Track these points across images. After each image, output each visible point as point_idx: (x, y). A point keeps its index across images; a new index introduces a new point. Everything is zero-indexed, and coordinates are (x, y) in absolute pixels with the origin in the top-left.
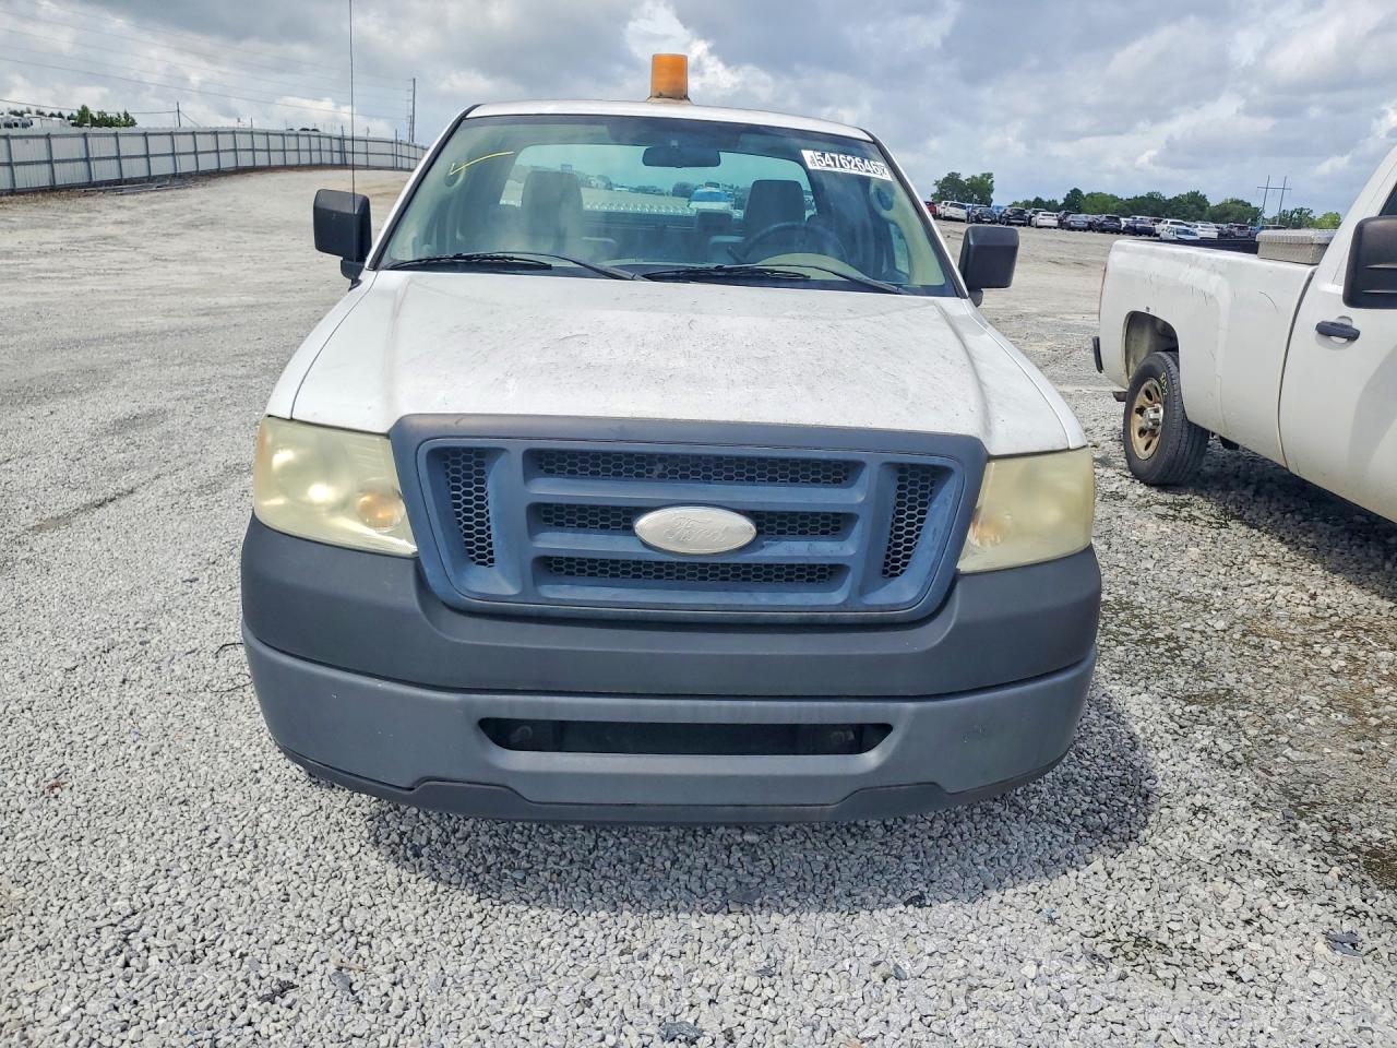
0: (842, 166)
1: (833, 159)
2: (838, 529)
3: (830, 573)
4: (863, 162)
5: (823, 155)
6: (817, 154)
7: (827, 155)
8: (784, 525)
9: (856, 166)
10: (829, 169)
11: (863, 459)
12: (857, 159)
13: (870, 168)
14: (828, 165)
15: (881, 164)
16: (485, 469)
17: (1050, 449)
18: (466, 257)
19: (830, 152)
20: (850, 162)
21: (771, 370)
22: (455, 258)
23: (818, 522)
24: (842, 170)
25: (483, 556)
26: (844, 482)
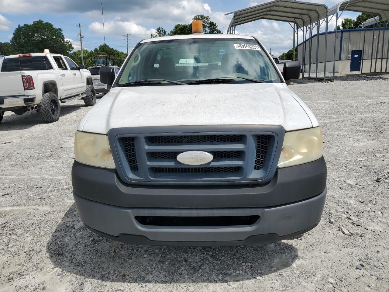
0: (245, 48)
1: (243, 46)
2: (239, 156)
3: (238, 169)
4: (252, 46)
5: (240, 45)
6: (238, 45)
7: (241, 45)
8: (222, 155)
9: (250, 47)
10: (242, 49)
11: (245, 134)
12: (250, 45)
13: (254, 47)
14: (241, 48)
15: (258, 46)
16: (134, 142)
17: (306, 128)
18: (138, 82)
19: (242, 44)
20: (248, 46)
21: (217, 109)
22: (135, 82)
23: (233, 154)
24: (246, 49)
25: (135, 168)
26: (240, 141)
